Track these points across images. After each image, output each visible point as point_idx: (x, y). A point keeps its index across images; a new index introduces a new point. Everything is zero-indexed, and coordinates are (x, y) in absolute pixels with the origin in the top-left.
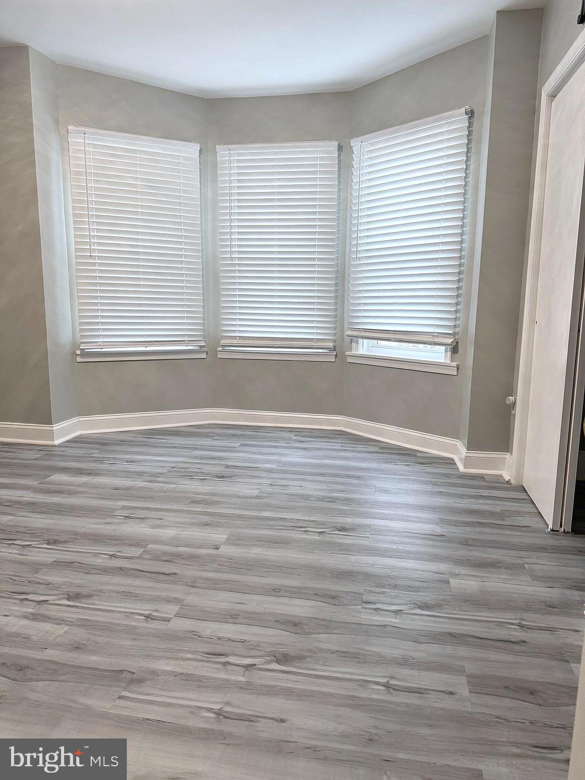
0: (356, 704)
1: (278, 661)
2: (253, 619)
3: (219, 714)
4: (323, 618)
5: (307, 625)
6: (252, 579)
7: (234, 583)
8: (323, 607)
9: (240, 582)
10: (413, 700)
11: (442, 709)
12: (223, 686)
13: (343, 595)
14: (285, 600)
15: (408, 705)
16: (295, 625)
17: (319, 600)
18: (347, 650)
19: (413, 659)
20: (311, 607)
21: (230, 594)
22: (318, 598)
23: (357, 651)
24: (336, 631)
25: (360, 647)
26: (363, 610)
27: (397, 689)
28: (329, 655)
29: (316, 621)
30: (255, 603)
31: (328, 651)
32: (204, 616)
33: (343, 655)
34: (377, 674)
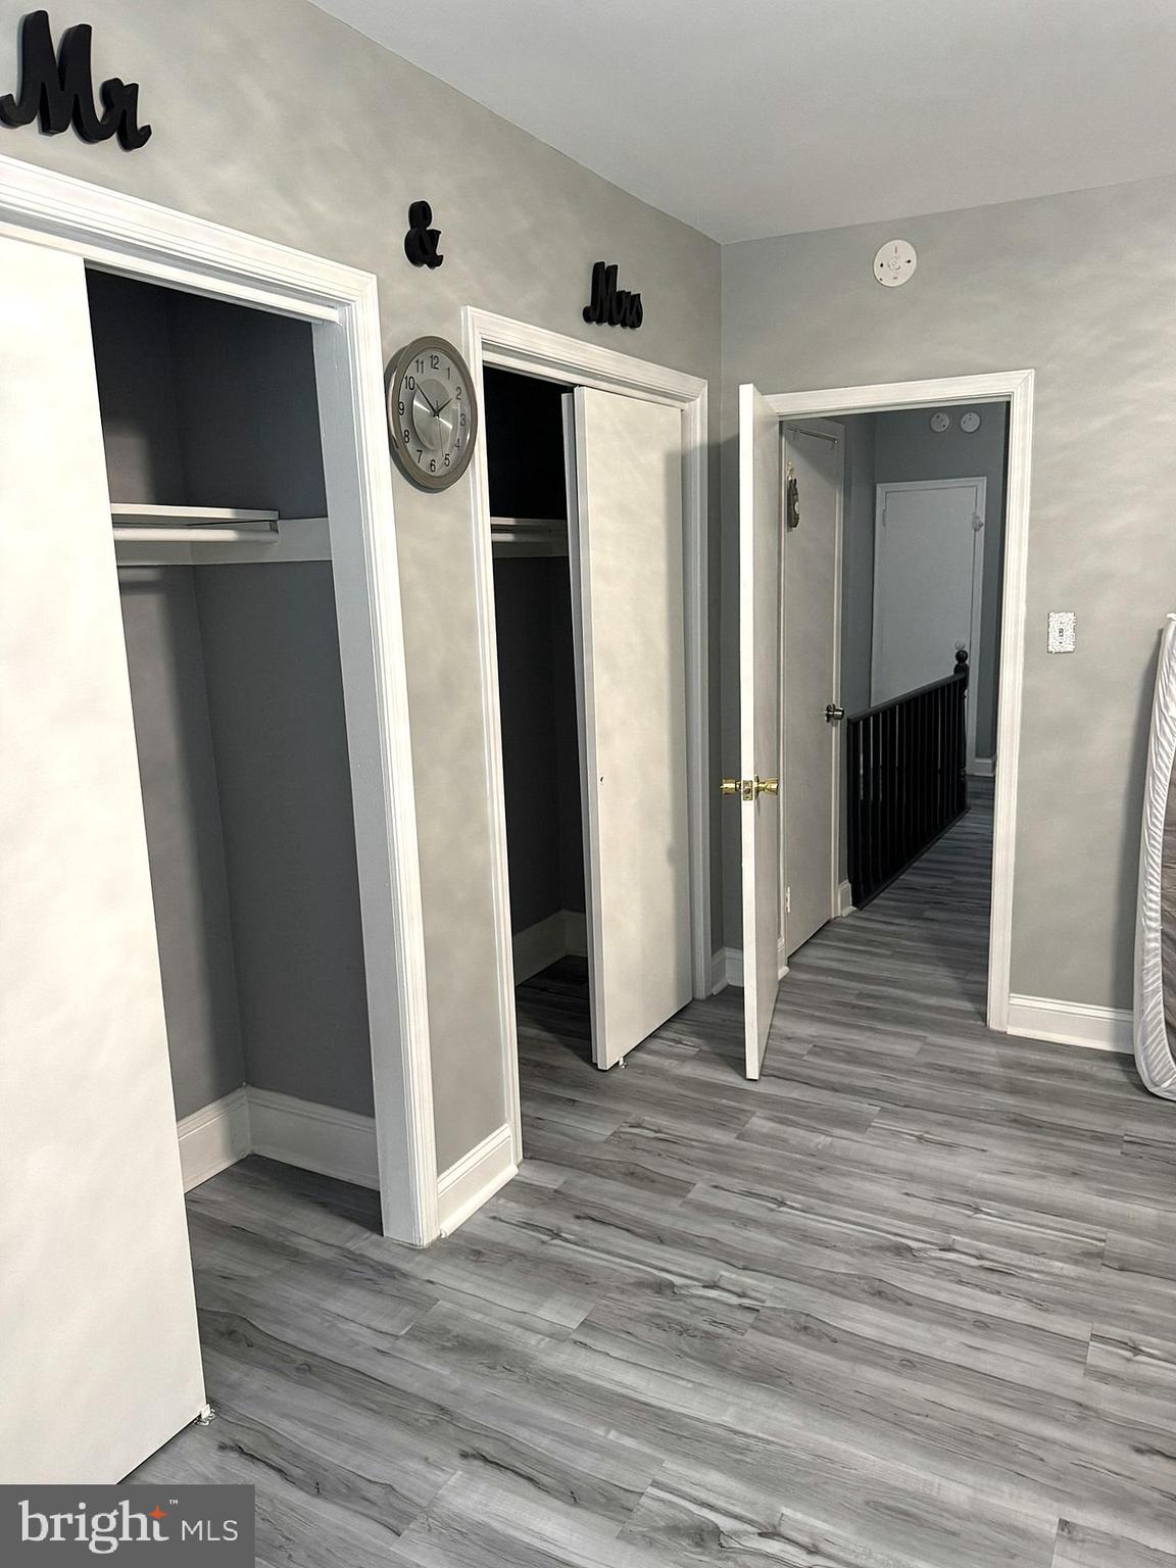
0: (826, 1196)
1: (909, 1249)
2: (949, 1316)
3: (977, 1210)
4: (834, 1296)
5: (863, 1290)
6: (958, 1401)
7: (997, 1399)
8: (828, 1315)
9: (984, 1400)
10: (759, 1189)
11: (735, 1177)
12: (977, 1234)
13: (788, 1332)
14: (892, 1340)
15: (771, 1186)
16: (879, 1294)
17: (831, 1330)
18: (816, 1247)
19: (733, 1224)
20: (850, 1319)
21: (998, 1372)
22: (835, 1334)
23: (801, 1243)
24: (820, 1273)
25: (794, 1248)
26: (764, 1297)
27: (774, 1200)
28: (839, 1244)
29: (845, 1293)
30: (947, 1345)
31: (840, 1250)
32: (1034, 1336)
33: (820, 1242)
34: (786, 1215)
